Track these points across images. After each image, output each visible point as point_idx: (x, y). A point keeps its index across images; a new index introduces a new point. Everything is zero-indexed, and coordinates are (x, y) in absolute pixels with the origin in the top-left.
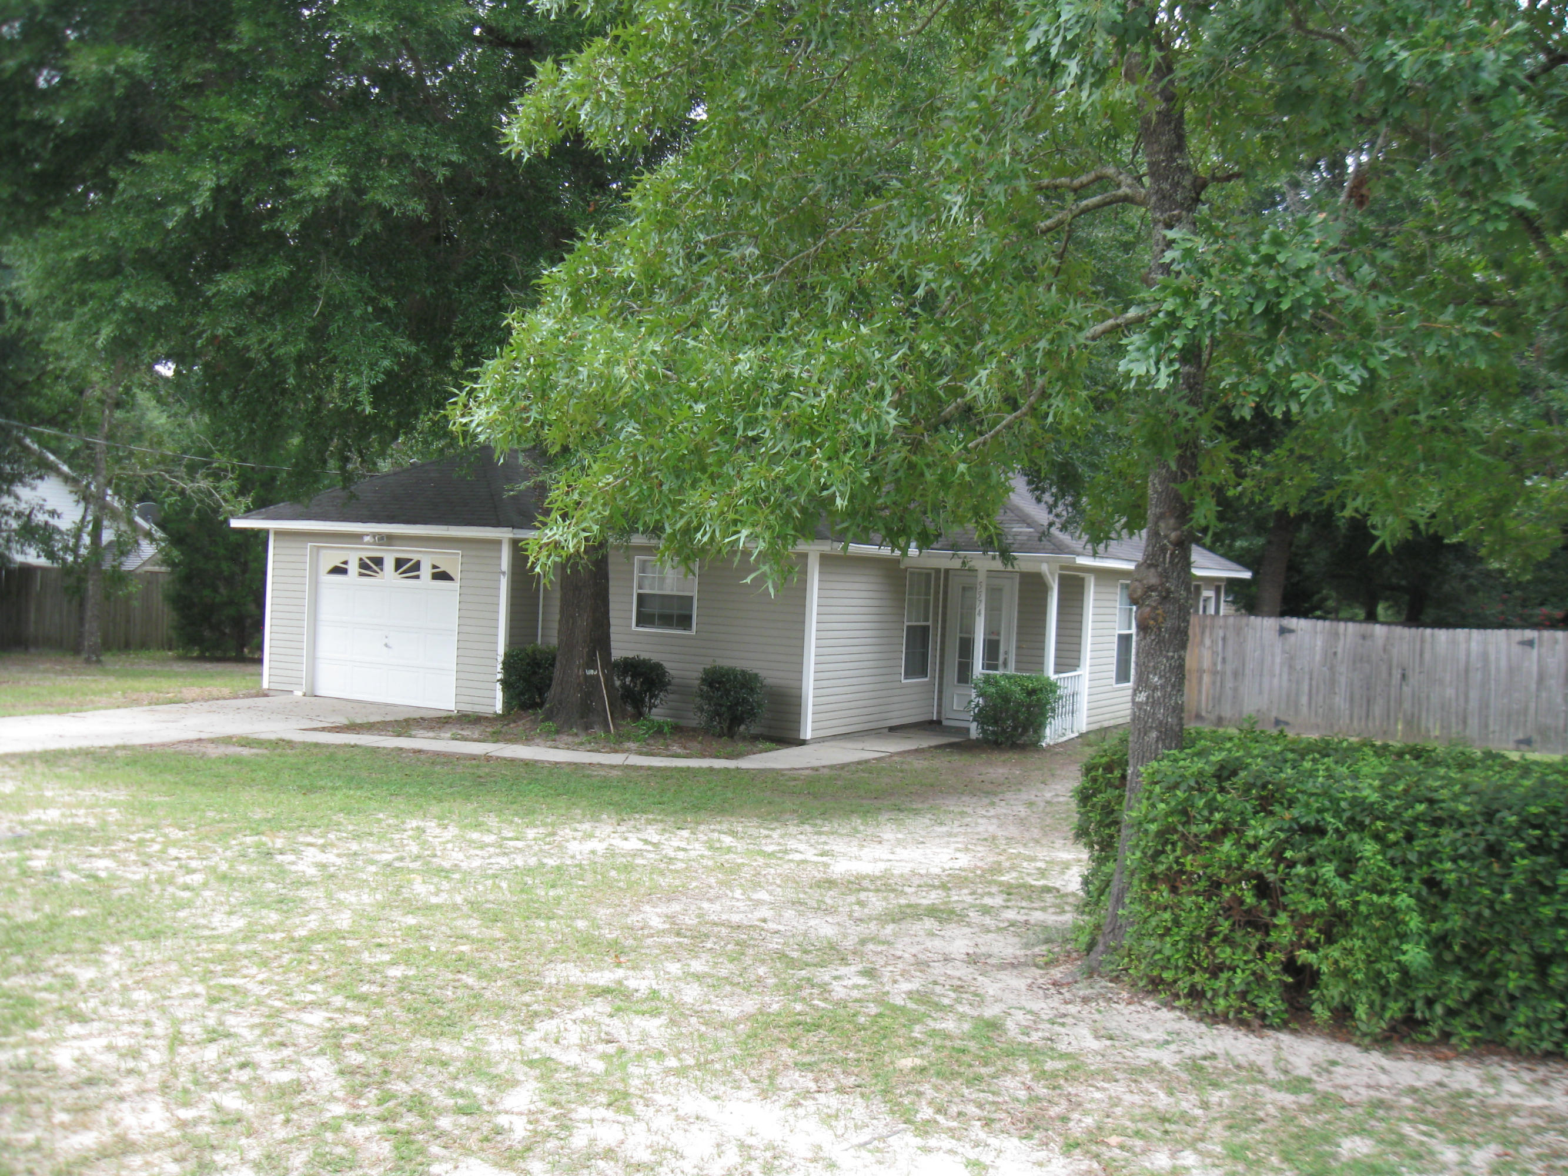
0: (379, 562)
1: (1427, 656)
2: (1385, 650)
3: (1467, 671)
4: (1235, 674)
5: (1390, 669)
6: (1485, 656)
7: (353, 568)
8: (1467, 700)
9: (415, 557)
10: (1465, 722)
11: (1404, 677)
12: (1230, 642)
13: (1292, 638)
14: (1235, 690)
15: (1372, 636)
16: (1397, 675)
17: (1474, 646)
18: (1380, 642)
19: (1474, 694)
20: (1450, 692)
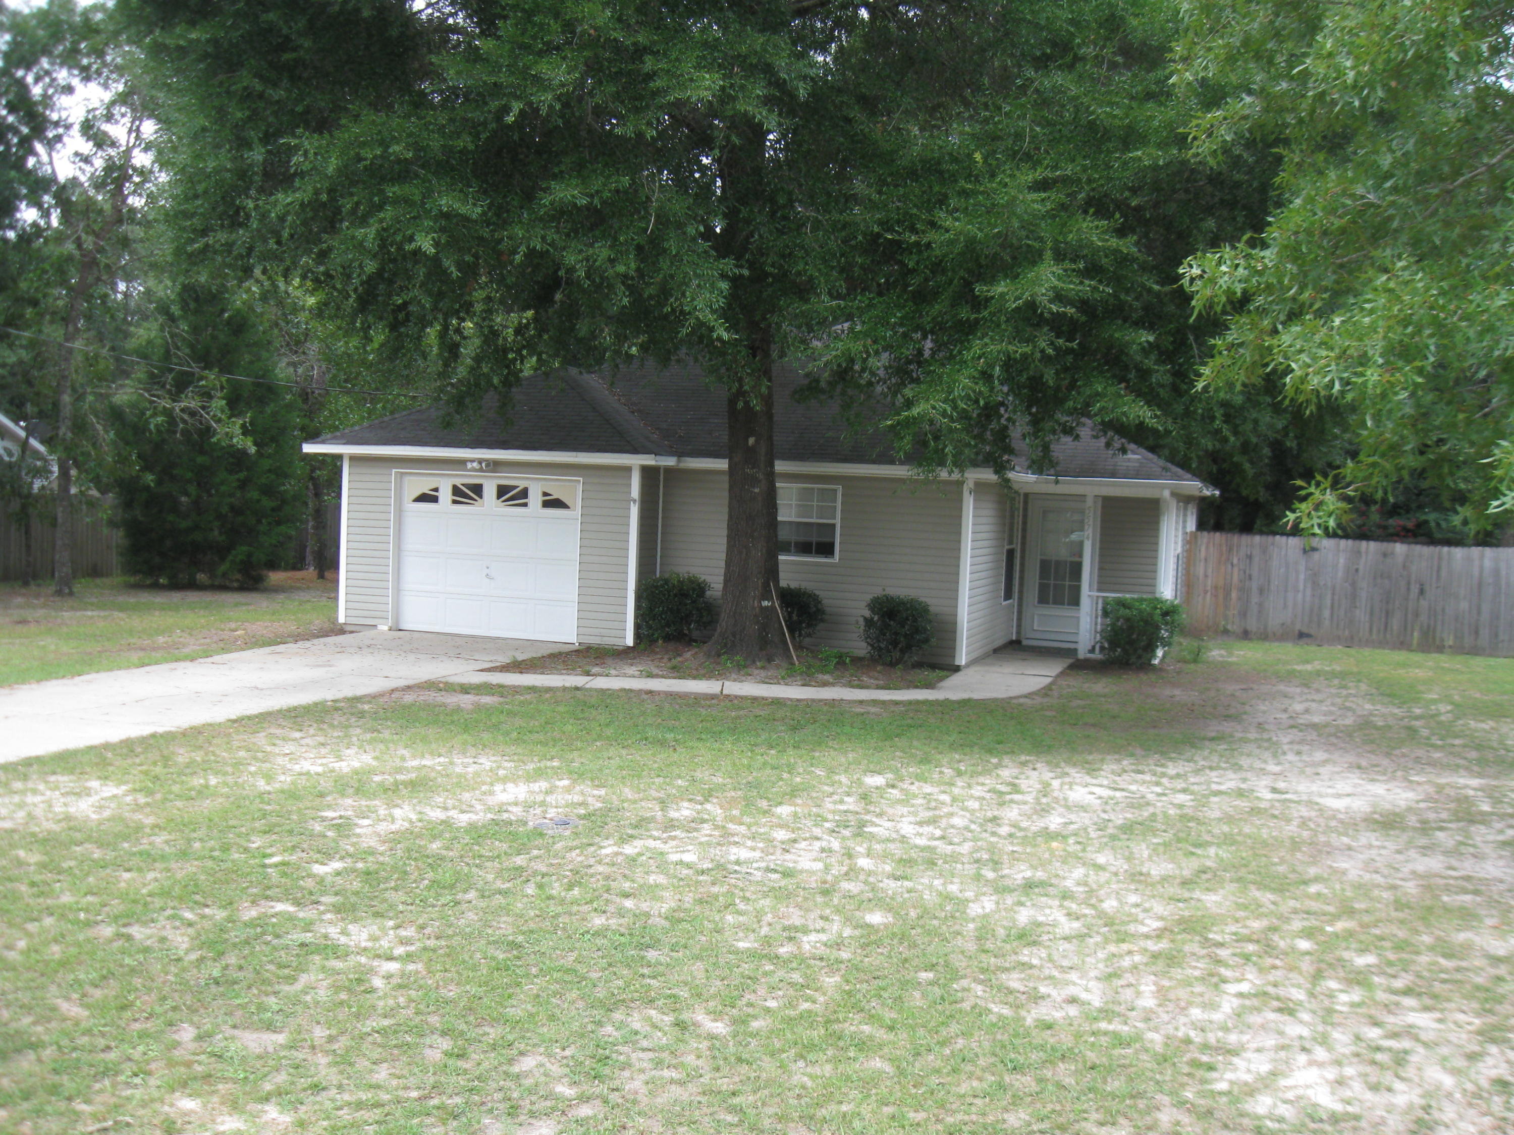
0: (478, 489)
1: (1444, 573)
2: (1404, 567)
3: (1480, 585)
4: (1261, 591)
5: (1409, 583)
6: (1496, 572)
7: (445, 495)
8: (1479, 613)
9: (522, 484)
10: (1477, 633)
11: (1422, 592)
12: (1256, 560)
13: (1316, 555)
14: (1260, 605)
15: (1393, 553)
16: (1415, 589)
17: (1487, 563)
18: (1400, 560)
19: (1486, 608)
20: (1464, 605)
